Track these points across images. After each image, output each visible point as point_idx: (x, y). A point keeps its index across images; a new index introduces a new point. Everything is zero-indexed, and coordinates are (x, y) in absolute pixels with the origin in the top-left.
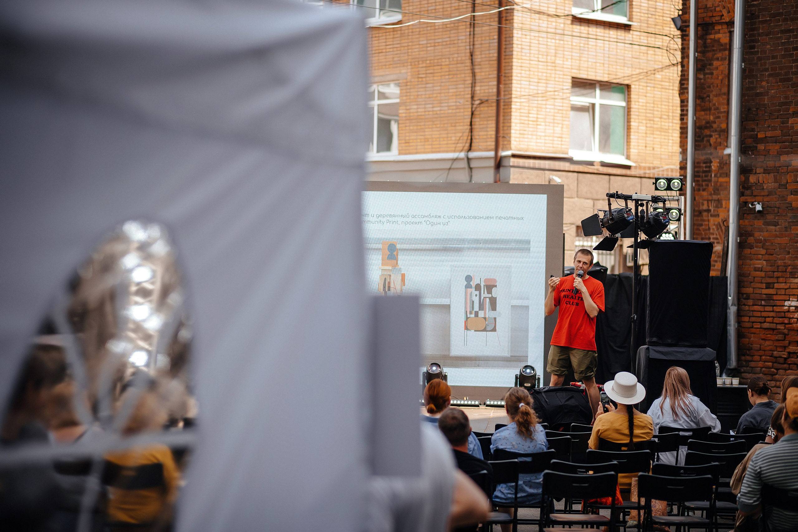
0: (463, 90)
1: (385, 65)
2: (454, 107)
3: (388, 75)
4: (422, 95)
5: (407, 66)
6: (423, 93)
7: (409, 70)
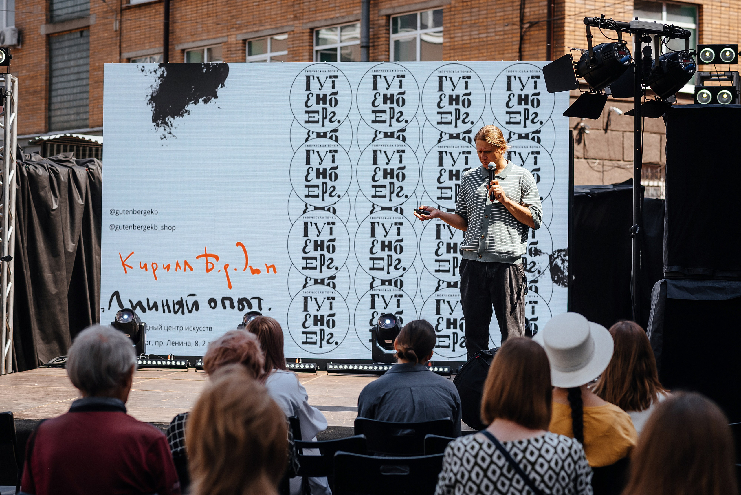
0: (511, 12)
2: (502, 33)
3: (430, 1)
4: (466, 21)
6: (468, 19)
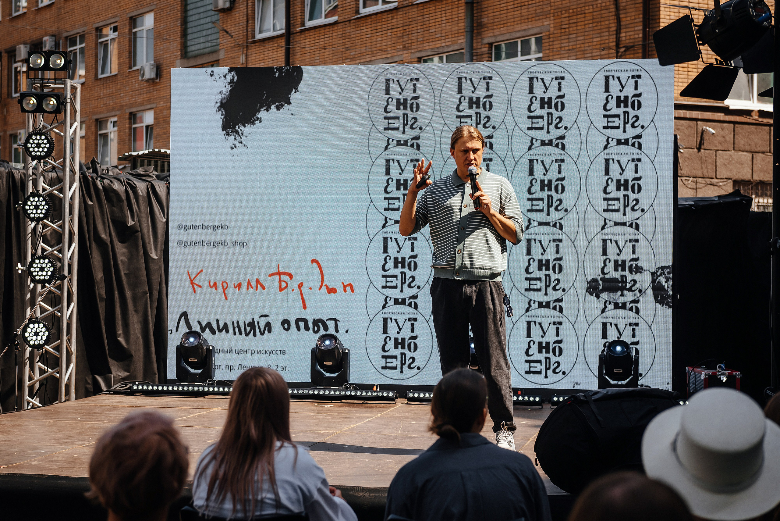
0: (607, 38)
1: (528, 19)
3: (530, 28)
5: (550, 17)
6: (567, 44)
7: (552, 22)
